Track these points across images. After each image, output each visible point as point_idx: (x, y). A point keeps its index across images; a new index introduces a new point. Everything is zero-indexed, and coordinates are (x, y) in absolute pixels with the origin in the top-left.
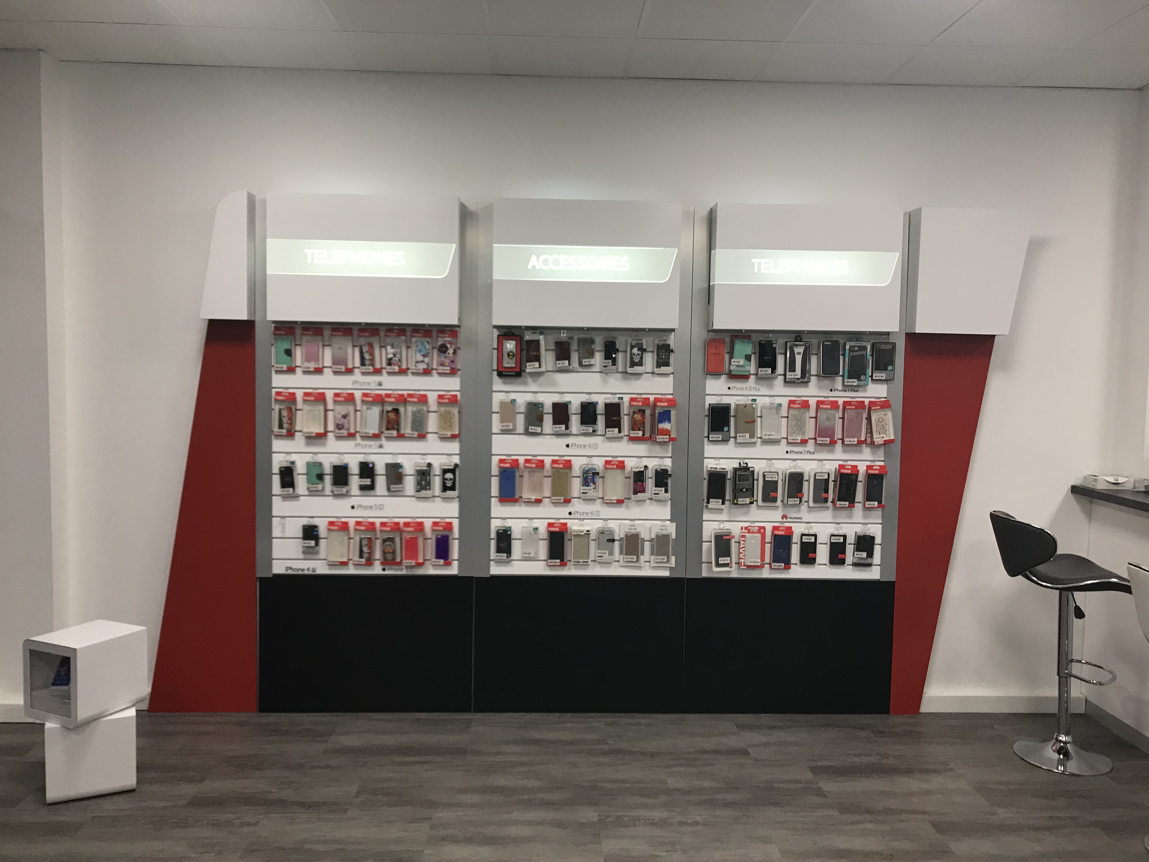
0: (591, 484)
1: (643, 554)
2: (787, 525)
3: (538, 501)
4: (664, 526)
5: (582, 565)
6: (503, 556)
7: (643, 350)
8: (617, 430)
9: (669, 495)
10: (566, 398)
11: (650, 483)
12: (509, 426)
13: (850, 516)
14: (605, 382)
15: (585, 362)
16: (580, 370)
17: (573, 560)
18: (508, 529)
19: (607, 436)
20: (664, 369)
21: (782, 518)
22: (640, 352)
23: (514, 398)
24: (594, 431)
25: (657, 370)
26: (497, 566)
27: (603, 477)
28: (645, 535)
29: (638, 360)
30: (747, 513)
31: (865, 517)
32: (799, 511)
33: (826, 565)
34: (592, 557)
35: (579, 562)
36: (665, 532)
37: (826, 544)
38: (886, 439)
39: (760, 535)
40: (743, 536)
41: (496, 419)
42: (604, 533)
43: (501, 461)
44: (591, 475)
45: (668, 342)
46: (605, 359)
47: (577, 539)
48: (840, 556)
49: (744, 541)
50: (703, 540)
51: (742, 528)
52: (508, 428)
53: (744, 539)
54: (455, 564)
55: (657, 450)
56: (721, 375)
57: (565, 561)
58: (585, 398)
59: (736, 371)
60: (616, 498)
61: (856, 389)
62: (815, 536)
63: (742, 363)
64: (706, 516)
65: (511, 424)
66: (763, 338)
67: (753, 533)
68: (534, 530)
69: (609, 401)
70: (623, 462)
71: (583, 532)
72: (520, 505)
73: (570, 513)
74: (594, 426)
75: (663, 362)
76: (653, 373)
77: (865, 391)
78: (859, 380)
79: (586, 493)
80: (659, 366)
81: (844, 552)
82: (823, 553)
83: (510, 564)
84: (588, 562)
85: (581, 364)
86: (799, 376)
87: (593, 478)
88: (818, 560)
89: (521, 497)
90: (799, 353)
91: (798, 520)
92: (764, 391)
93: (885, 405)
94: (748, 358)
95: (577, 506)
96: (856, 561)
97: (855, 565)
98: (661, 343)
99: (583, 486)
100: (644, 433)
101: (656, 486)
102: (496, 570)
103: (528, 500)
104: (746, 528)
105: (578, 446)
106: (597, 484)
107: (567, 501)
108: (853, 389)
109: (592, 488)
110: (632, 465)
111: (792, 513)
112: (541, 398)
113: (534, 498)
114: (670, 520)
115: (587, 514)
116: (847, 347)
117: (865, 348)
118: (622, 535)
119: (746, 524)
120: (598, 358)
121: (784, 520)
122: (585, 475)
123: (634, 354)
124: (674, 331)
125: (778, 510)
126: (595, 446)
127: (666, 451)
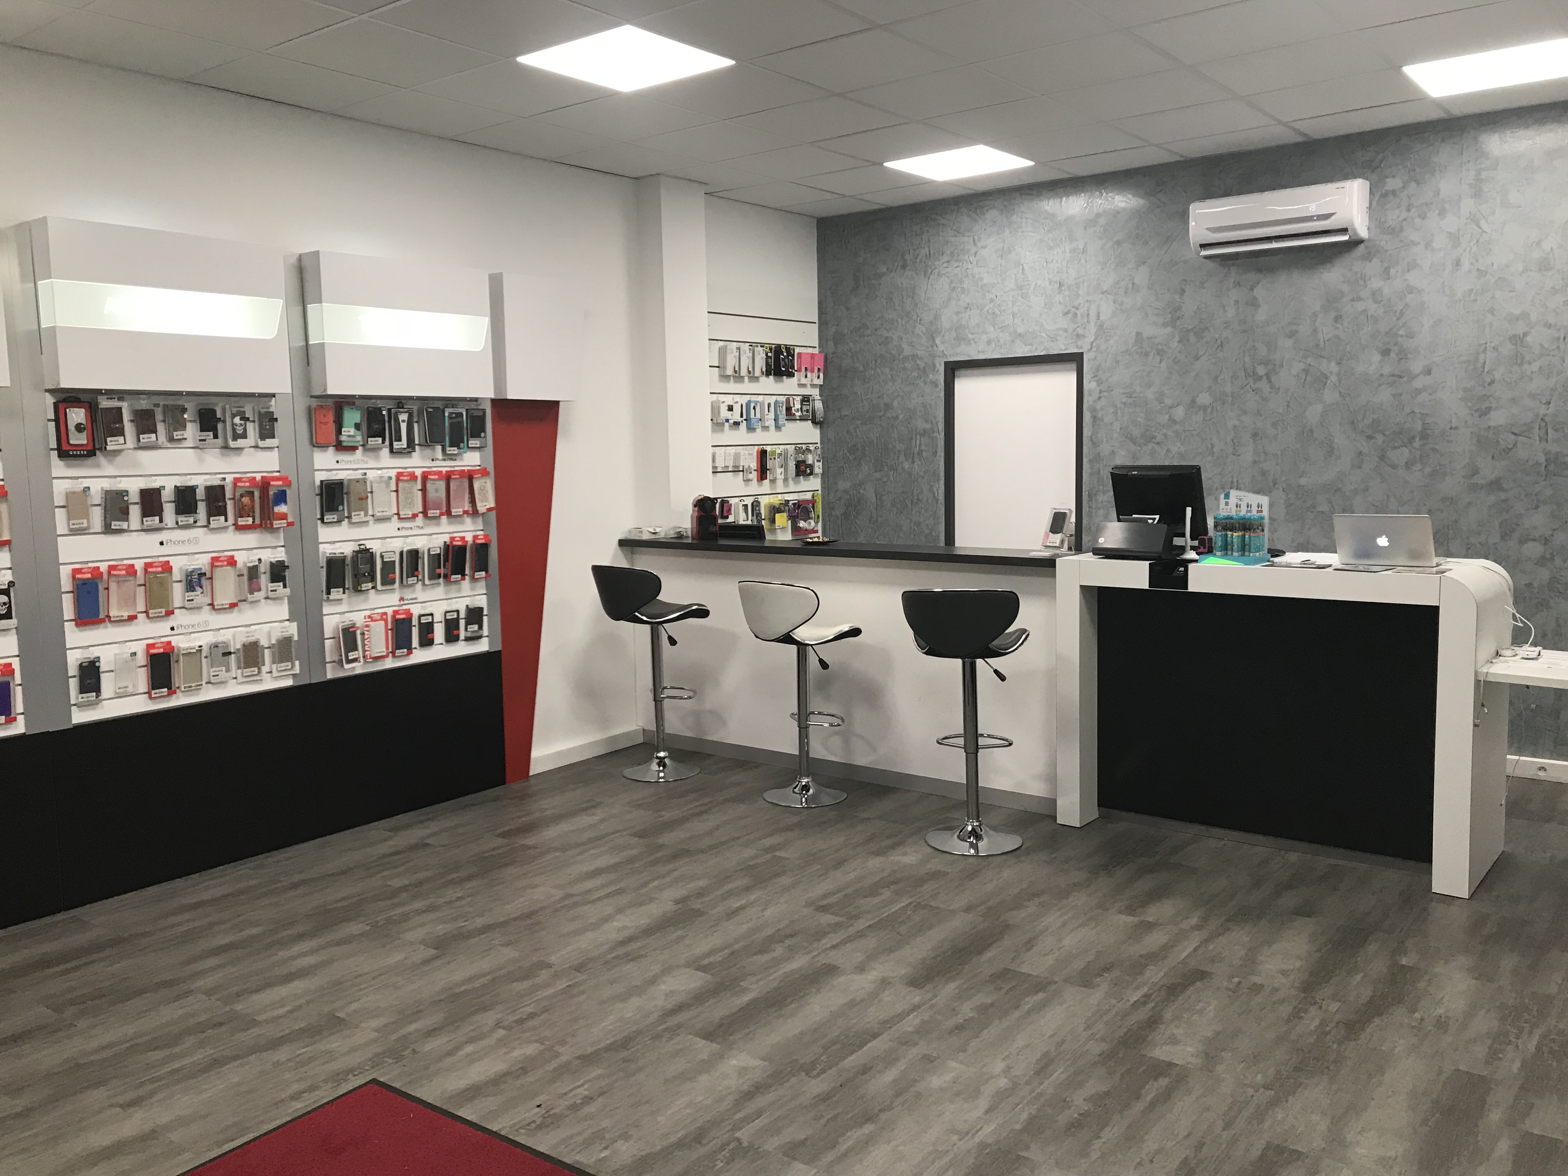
0: (198, 588)
1: (264, 665)
2: (405, 607)
3: (132, 618)
4: (284, 627)
5: (195, 690)
6: (92, 697)
7: (245, 419)
8: (222, 518)
9: (288, 590)
10: (156, 483)
11: (264, 580)
12: (83, 523)
13: (459, 590)
14: (201, 460)
15: (177, 435)
16: (169, 445)
17: (183, 686)
18: (96, 660)
19: (211, 526)
20: (269, 442)
21: (400, 601)
22: (243, 422)
23: (87, 485)
24: (195, 522)
25: (261, 444)
26: (81, 711)
27: (211, 578)
28: (264, 642)
29: (241, 432)
30: (366, 600)
31: (472, 589)
32: (414, 591)
33: (442, 644)
34: (205, 679)
35: (190, 687)
36: (286, 634)
37: (441, 622)
38: (488, 507)
39: (383, 622)
40: (367, 626)
41: (60, 516)
42: (217, 646)
43: (75, 572)
44: (196, 577)
45: (271, 410)
46: (201, 431)
47: (187, 658)
48: (455, 632)
49: (368, 631)
50: (325, 637)
51: (365, 618)
52: (82, 526)
53: (368, 629)
54: (21, 719)
55: (268, 539)
56: (328, 447)
57: (173, 689)
58: (180, 482)
59: (348, 442)
60: (228, 602)
61: (454, 458)
62: (432, 615)
63: (352, 433)
64: (326, 609)
65: (85, 521)
66: (370, 404)
67: (376, 621)
68: (131, 656)
69: (209, 484)
70: (232, 557)
71: (194, 648)
72: (106, 627)
73: (172, 629)
74: (195, 515)
75: (267, 433)
76: (256, 447)
77: (462, 459)
78: (459, 448)
79: (192, 600)
80: (263, 437)
81: (458, 628)
82: (439, 632)
83: (99, 705)
84: (201, 685)
85: (171, 439)
86: (405, 446)
87: (200, 580)
88: (436, 642)
89: (108, 617)
90: (403, 421)
91: (414, 601)
92: (372, 464)
93: (484, 473)
94: (357, 427)
95: (180, 618)
96: (469, 635)
97: (467, 639)
98: (263, 411)
99: (188, 592)
100: (254, 519)
101: (272, 582)
102: (79, 717)
103: (118, 619)
104: (370, 617)
105: (174, 543)
106: (204, 588)
107: (170, 613)
108: (452, 457)
109: (199, 593)
110: (242, 559)
111: (408, 594)
112: (123, 484)
113: (126, 614)
114: (288, 620)
115: (193, 626)
116: (447, 414)
117: (461, 414)
118: (238, 646)
119: (368, 613)
120: (191, 431)
121: (402, 602)
122: (189, 578)
123: (236, 425)
124: (274, 396)
125: (394, 592)
126: (196, 541)
127: (278, 538)
